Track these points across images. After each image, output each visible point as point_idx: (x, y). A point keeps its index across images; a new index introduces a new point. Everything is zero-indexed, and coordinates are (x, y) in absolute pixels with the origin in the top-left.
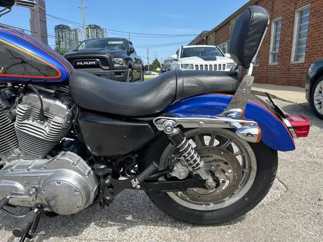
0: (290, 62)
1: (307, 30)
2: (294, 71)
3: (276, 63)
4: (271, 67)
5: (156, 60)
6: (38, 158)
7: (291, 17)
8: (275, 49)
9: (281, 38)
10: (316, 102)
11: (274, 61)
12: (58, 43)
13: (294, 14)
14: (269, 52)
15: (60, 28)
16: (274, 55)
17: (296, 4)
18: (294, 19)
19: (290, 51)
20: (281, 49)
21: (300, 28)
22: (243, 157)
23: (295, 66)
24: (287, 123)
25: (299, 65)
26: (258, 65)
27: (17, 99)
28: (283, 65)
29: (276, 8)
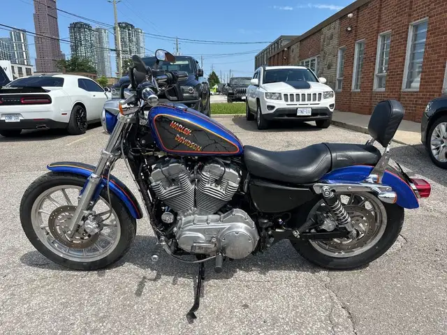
0: (401, 89)
1: (423, 50)
2: (406, 101)
3: (383, 89)
4: (377, 93)
5: (213, 73)
7: (403, 32)
8: (381, 71)
9: (389, 58)
10: (433, 147)
11: (380, 86)
12: (75, 48)
13: (408, 28)
14: (373, 75)
15: (77, 28)
16: (380, 79)
17: (410, 15)
18: (407, 35)
19: (401, 75)
20: (390, 72)
21: (414, 47)
22: (376, 213)
23: (407, 95)
24: (413, 187)
25: (412, 94)
26: (359, 90)
27: (196, 168)
28: (392, 92)
29: (384, 18)
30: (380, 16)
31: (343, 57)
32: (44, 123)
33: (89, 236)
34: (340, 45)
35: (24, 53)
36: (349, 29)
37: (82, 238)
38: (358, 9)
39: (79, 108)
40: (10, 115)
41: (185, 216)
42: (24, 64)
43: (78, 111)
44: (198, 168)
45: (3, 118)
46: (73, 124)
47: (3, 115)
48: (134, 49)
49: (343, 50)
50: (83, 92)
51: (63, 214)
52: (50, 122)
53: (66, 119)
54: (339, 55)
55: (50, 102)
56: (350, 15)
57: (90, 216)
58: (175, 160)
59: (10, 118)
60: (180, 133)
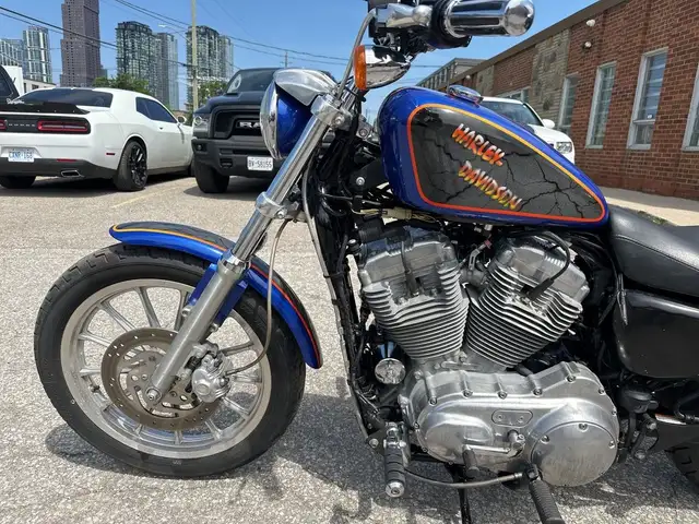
0: (680, 146)
2: (689, 166)
3: (647, 147)
4: (633, 152)
6: (498, 369)
8: (642, 115)
9: (662, 94)
11: (639, 140)
12: (123, 63)
14: (629, 121)
15: (128, 30)
16: (640, 128)
19: (682, 123)
20: (663, 118)
23: (692, 156)
26: (601, 147)
27: (475, 254)
28: (664, 151)
29: (654, 27)
30: (646, 24)
31: (571, 92)
32: (75, 167)
33: (195, 403)
34: (568, 71)
35: (44, 65)
36: (588, 45)
37: (175, 407)
38: (606, 12)
39: (136, 145)
40: (17, 150)
41: (434, 371)
42: (42, 81)
43: (134, 151)
44: (479, 257)
45: (5, 155)
46: (123, 173)
47: (4, 148)
48: (217, 70)
49: (573, 81)
50: (142, 119)
51: (140, 348)
52: (85, 166)
53: (112, 163)
54: (566, 87)
55: (87, 131)
56: (591, 22)
57: (208, 357)
58: (424, 233)
59: (18, 154)
60: (473, 159)
